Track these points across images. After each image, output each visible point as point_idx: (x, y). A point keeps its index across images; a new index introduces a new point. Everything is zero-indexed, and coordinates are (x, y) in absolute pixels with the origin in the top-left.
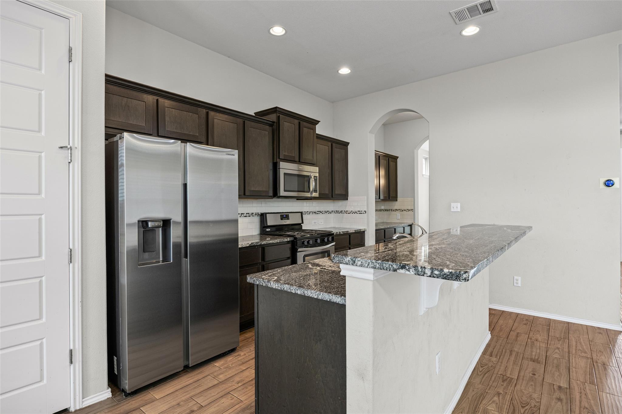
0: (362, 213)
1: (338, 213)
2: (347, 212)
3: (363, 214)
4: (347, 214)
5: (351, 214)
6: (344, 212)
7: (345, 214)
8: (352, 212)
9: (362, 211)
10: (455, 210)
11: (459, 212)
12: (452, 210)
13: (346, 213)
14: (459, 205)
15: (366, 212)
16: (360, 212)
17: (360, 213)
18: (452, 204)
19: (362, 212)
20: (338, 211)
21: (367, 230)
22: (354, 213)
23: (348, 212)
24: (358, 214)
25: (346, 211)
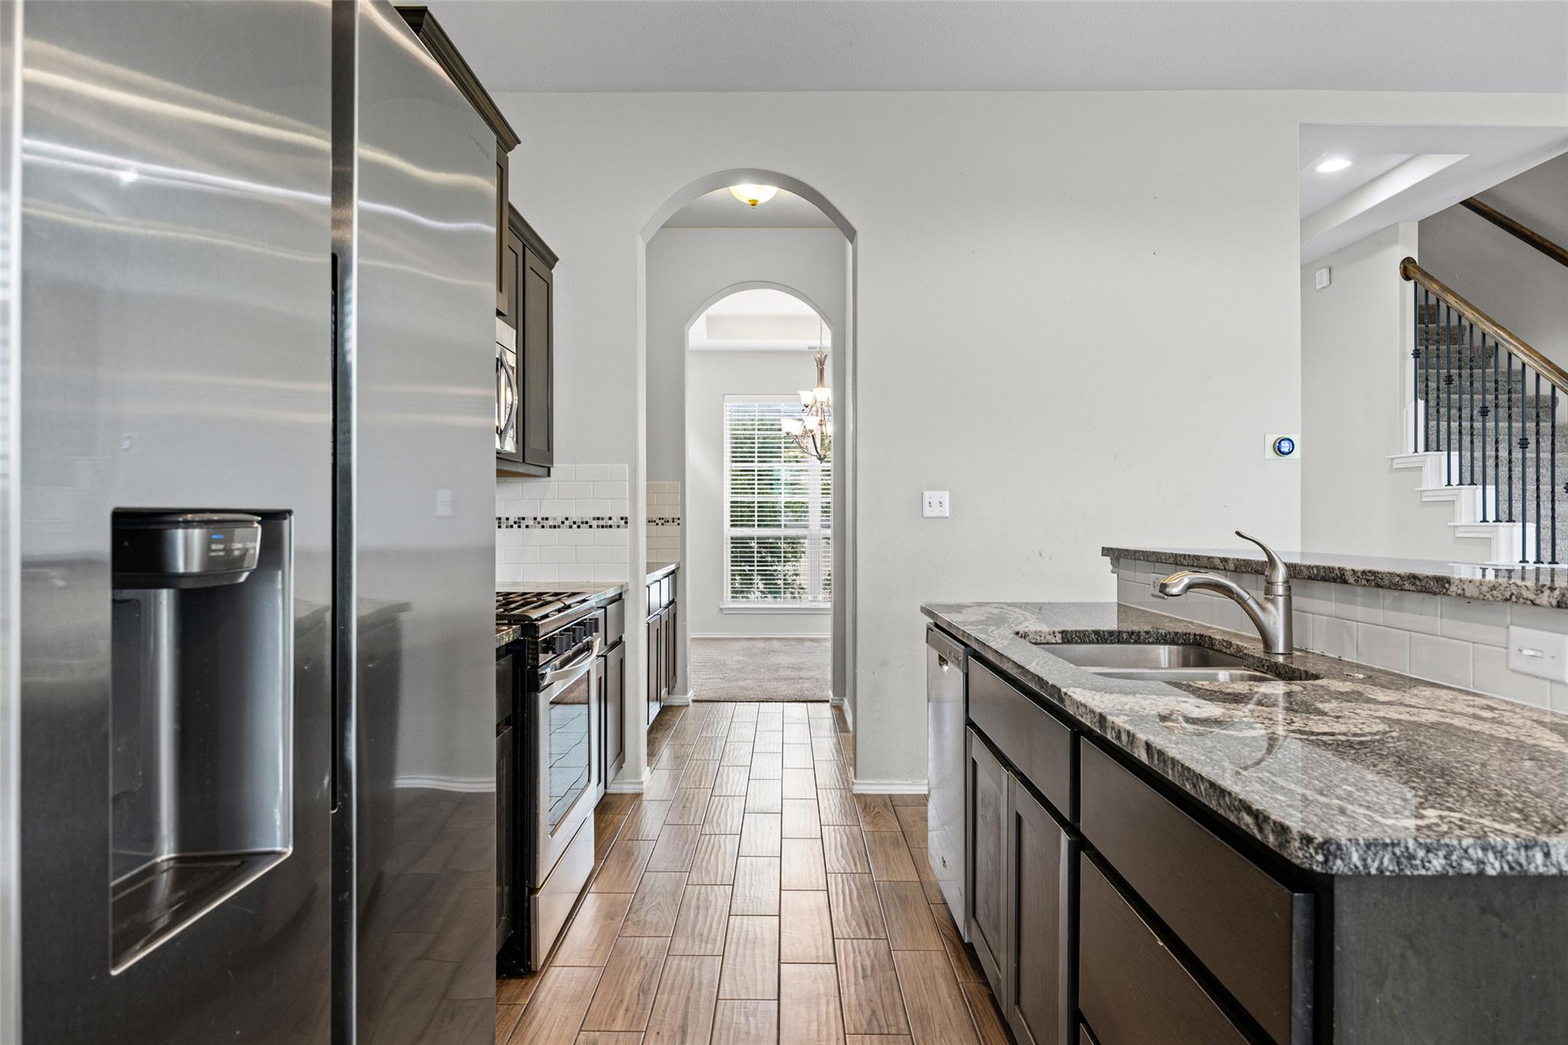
0: (611, 526)
1: (503, 526)
2: (545, 523)
3: (614, 530)
4: (547, 530)
5: (564, 530)
6: (531, 522)
7: (538, 530)
8: (566, 523)
9: (610, 518)
10: (935, 511)
11: (947, 517)
12: (927, 512)
13: (543, 527)
14: (945, 496)
15: (626, 523)
16: (601, 523)
17: (603, 527)
18: (927, 494)
19: (610, 523)
20: (503, 520)
21: (631, 587)
22: (575, 526)
23: (551, 522)
24: (595, 530)
25: (539, 519)
